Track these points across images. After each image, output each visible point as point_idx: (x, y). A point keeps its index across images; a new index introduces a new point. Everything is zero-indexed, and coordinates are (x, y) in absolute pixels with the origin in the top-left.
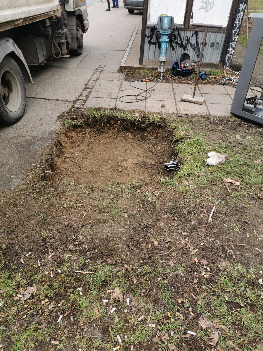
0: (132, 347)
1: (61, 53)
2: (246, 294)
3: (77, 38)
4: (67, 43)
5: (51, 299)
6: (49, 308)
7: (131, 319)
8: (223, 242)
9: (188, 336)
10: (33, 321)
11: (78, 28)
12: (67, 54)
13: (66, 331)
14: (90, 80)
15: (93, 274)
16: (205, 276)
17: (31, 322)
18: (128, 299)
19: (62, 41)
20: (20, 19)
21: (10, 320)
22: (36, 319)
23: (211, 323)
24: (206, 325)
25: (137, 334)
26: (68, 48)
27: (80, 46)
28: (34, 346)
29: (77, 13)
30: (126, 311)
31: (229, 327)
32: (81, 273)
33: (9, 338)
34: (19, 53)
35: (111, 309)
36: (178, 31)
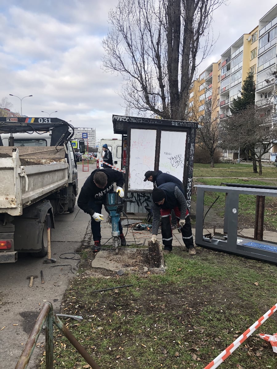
0: (163, 339)
1: (64, 211)
6: (114, 333)
7: (159, 330)
9: (189, 332)
11: (73, 193)
12: (68, 211)
18: (155, 325)
19: (66, 202)
23: (200, 327)
30: (155, 329)
35: (148, 329)
36: (150, 194)
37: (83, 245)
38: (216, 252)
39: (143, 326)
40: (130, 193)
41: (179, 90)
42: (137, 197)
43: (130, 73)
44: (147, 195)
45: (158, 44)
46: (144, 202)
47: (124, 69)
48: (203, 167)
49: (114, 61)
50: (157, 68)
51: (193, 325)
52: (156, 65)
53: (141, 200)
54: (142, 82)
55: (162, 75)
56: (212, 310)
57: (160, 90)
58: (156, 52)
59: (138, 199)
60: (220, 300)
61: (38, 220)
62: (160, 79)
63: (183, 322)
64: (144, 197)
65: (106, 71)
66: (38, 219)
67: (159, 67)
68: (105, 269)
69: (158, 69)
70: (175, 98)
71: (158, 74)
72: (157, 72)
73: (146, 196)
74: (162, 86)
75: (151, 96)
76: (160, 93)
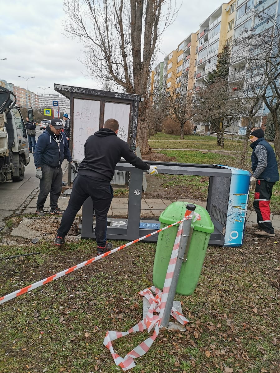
0: (42, 303)
1: (6, 179)
3: (20, 169)
4: (12, 173)
7: (42, 296)
11: (21, 162)
12: (11, 180)
14: (28, 197)
19: (8, 171)
23: (82, 292)
24: (79, 293)
25: (45, 299)
26: (12, 175)
27: (22, 175)
29: (20, 153)
30: (40, 294)
37: (14, 213)
41: (142, 61)
43: (92, 40)
45: (121, 9)
47: (86, 36)
48: (174, 138)
49: (75, 26)
50: (119, 35)
51: (77, 291)
52: (118, 33)
54: (105, 49)
55: (125, 44)
56: (102, 276)
57: (123, 59)
58: (119, 19)
60: (115, 266)
62: (123, 48)
63: (68, 288)
65: (67, 36)
67: (122, 35)
68: (22, 237)
69: (120, 37)
70: (137, 68)
71: (120, 42)
72: (120, 40)
74: (124, 56)
75: (114, 66)
76: (123, 63)
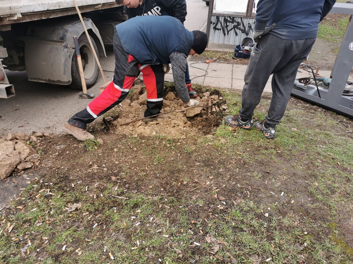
0: (147, 249)
2: (251, 223)
5: (91, 213)
6: (88, 218)
7: (151, 230)
8: (242, 185)
9: (194, 245)
10: (74, 225)
13: (98, 234)
15: (128, 199)
16: (220, 208)
17: (72, 226)
18: (152, 218)
20: (100, 4)
21: (56, 223)
22: (77, 224)
23: (216, 240)
24: (211, 240)
25: (153, 241)
28: (71, 241)
30: (148, 225)
31: (230, 244)
32: (118, 198)
33: (54, 234)
34: (96, 31)
35: (137, 223)
36: (241, 18)
38: (307, 104)
39: (133, 216)
40: (215, 17)
42: (224, 23)
44: (237, 21)
46: (231, 30)
51: (207, 233)
53: (228, 27)
56: (251, 210)
59: (225, 25)
60: (274, 191)
61: (64, 44)
64: (232, 22)
66: (64, 42)
73: (235, 21)
